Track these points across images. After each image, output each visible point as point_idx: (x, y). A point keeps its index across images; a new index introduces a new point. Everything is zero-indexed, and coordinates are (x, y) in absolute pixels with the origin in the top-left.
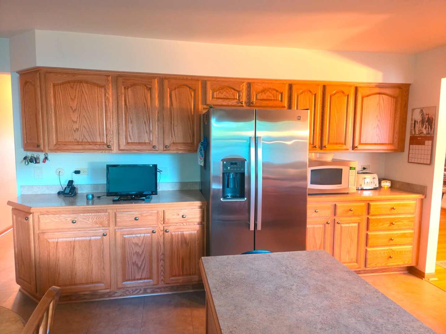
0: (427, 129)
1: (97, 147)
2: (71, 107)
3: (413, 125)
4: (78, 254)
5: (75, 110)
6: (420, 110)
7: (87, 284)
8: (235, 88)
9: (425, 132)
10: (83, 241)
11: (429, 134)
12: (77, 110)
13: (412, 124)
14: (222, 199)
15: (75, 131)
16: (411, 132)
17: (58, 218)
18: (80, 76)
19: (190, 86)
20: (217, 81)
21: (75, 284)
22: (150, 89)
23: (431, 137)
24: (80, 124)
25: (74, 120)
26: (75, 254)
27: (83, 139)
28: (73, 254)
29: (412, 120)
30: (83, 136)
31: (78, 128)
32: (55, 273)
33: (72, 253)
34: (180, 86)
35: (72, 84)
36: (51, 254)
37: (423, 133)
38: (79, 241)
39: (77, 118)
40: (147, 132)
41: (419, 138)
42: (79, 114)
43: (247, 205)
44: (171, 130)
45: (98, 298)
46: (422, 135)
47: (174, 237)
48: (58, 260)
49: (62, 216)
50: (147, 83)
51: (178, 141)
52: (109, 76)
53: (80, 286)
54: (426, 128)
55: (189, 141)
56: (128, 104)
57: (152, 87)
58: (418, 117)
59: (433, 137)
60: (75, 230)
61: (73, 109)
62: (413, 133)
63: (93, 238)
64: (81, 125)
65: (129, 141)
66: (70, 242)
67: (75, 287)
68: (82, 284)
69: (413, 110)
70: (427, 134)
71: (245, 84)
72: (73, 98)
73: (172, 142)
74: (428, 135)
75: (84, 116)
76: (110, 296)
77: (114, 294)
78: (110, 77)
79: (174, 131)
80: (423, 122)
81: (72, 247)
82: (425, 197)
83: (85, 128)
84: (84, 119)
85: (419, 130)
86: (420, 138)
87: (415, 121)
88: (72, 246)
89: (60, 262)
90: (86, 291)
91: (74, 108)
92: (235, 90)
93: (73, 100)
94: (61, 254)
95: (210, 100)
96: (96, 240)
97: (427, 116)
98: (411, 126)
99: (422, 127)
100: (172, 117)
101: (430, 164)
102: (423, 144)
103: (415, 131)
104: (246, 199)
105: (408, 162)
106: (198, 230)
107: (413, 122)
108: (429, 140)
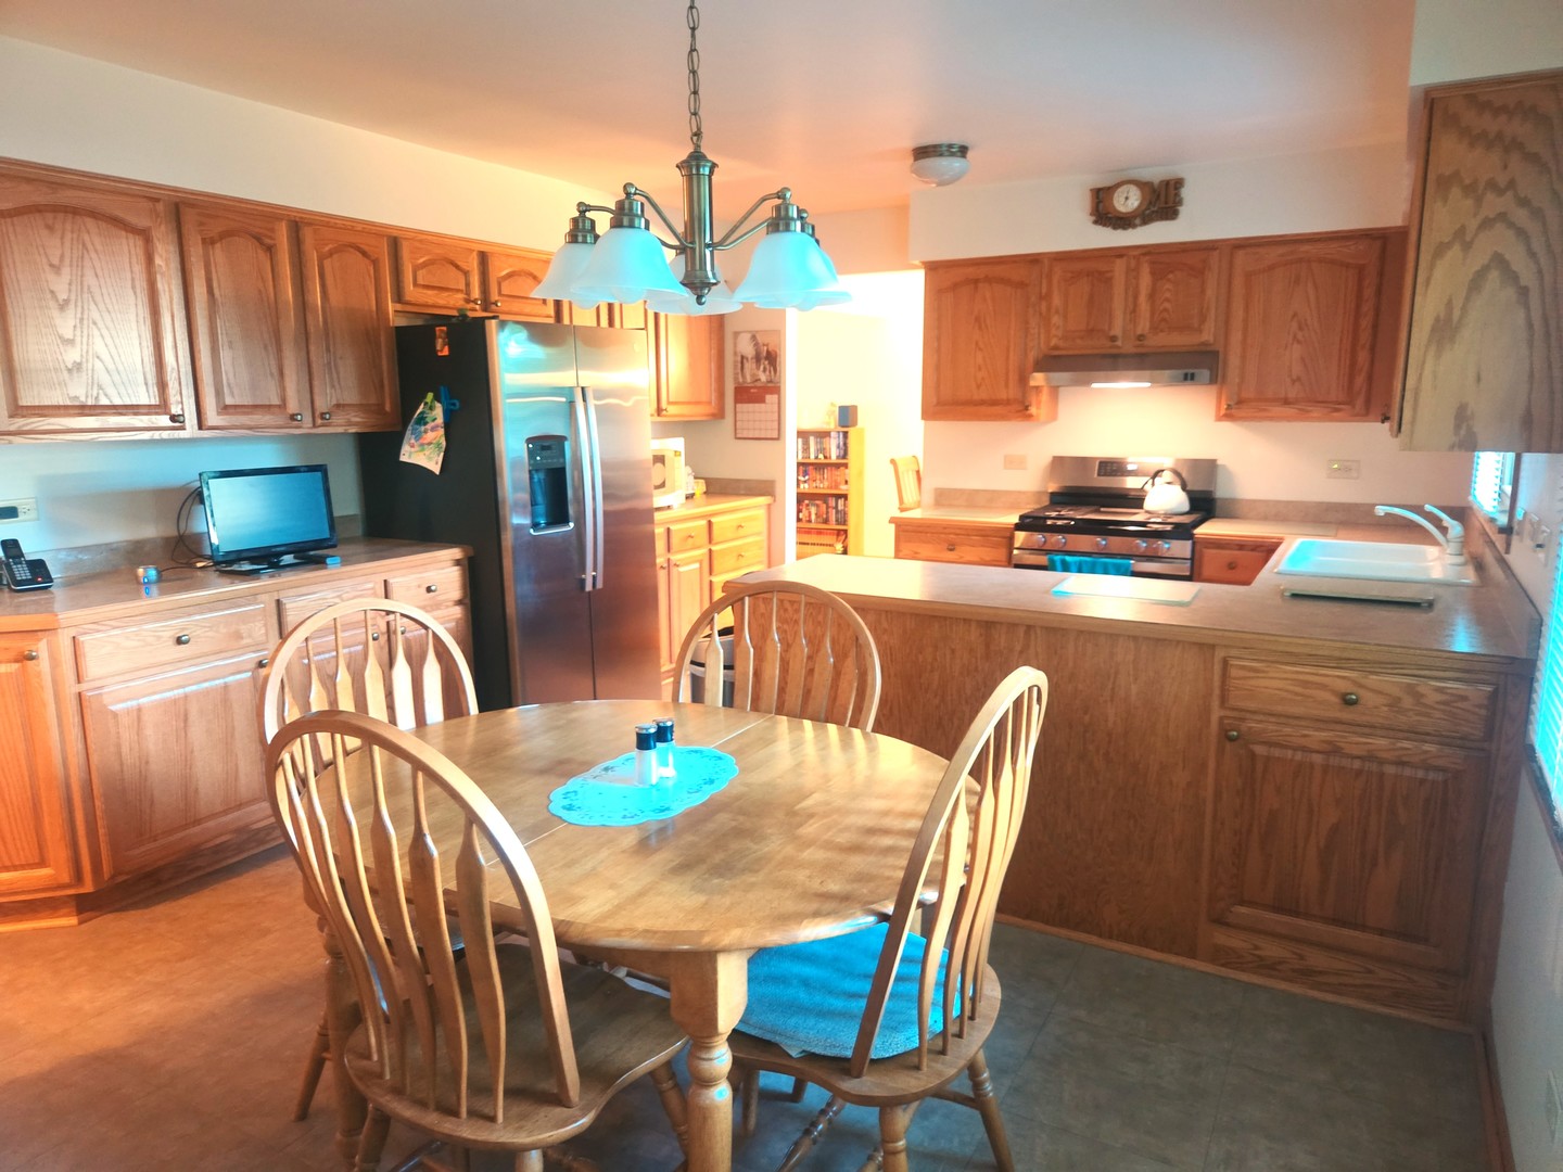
0: (767, 373)
1: (142, 421)
2: (52, 292)
3: (739, 365)
4: (199, 733)
5: (67, 302)
6: (749, 336)
7: (225, 812)
8: (459, 263)
9: (763, 378)
10: (207, 692)
11: (771, 382)
12: (72, 303)
13: (735, 362)
14: (532, 531)
15: (70, 371)
16: (736, 379)
17: (137, 635)
18: (70, 193)
19: (366, 248)
20: (421, 241)
21: (198, 822)
22: (270, 250)
23: (774, 388)
24: (85, 347)
25: (66, 337)
26: (189, 735)
27: (97, 398)
28: (186, 734)
29: (735, 354)
30: (96, 386)
31: (78, 361)
32: (140, 801)
33: (183, 734)
34: (341, 249)
35: (49, 216)
36: (125, 750)
37: (760, 380)
38: (197, 694)
39: (75, 327)
40: (272, 375)
41: (752, 390)
42: (79, 315)
43: (574, 540)
44: (330, 368)
45: (234, 855)
46: (758, 384)
47: (413, 644)
48: (147, 763)
49: (146, 630)
50: (261, 231)
51: (348, 401)
52: (158, 200)
53: (211, 824)
54: (765, 370)
55: (373, 401)
56: (216, 292)
57: (275, 245)
58: (747, 349)
59: (779, 387)
60: (180, 665)
61: (57, 301)
62: (741, 380)
63: (231, 679)
64: (87, 352)
65: (229, 401)
66: (175, 701)
67: (197, 829)
68: (213, 816)
69: (736, 334)
70: (768, 382)
71: (475, 254)
72: (56, 261)
73: (334, 402)
74: (770, 385)
75: (95, 323)
76: (262, 842)
77: (268, 834)
78: (161, 203)
79: (338, 373)
80: (758, 358)
81: (182, 717)
82: (775, 501)
83: (101, 360)
84: (96, 332)
85: (753, 375)
86: (755, 390)
87: (742, 357)
88: (179, 711)
89: (153, 767)
90: (221, 835)
91: (62, 296)
92: (457, 267)
93: (56, 269)
94: (153, 741)
95: (411, 292)
96: (240, 683)
97: (765, 348)
98: (735, 367)
99: (758, 368)
100: (331, 335)
101: (778, 439)
102: (762, 401)
103: (743, 376)
104: (572, 525)
105: (737, 438)
106: (460, 619)
107: (739, 359)
108: (772, 393)
